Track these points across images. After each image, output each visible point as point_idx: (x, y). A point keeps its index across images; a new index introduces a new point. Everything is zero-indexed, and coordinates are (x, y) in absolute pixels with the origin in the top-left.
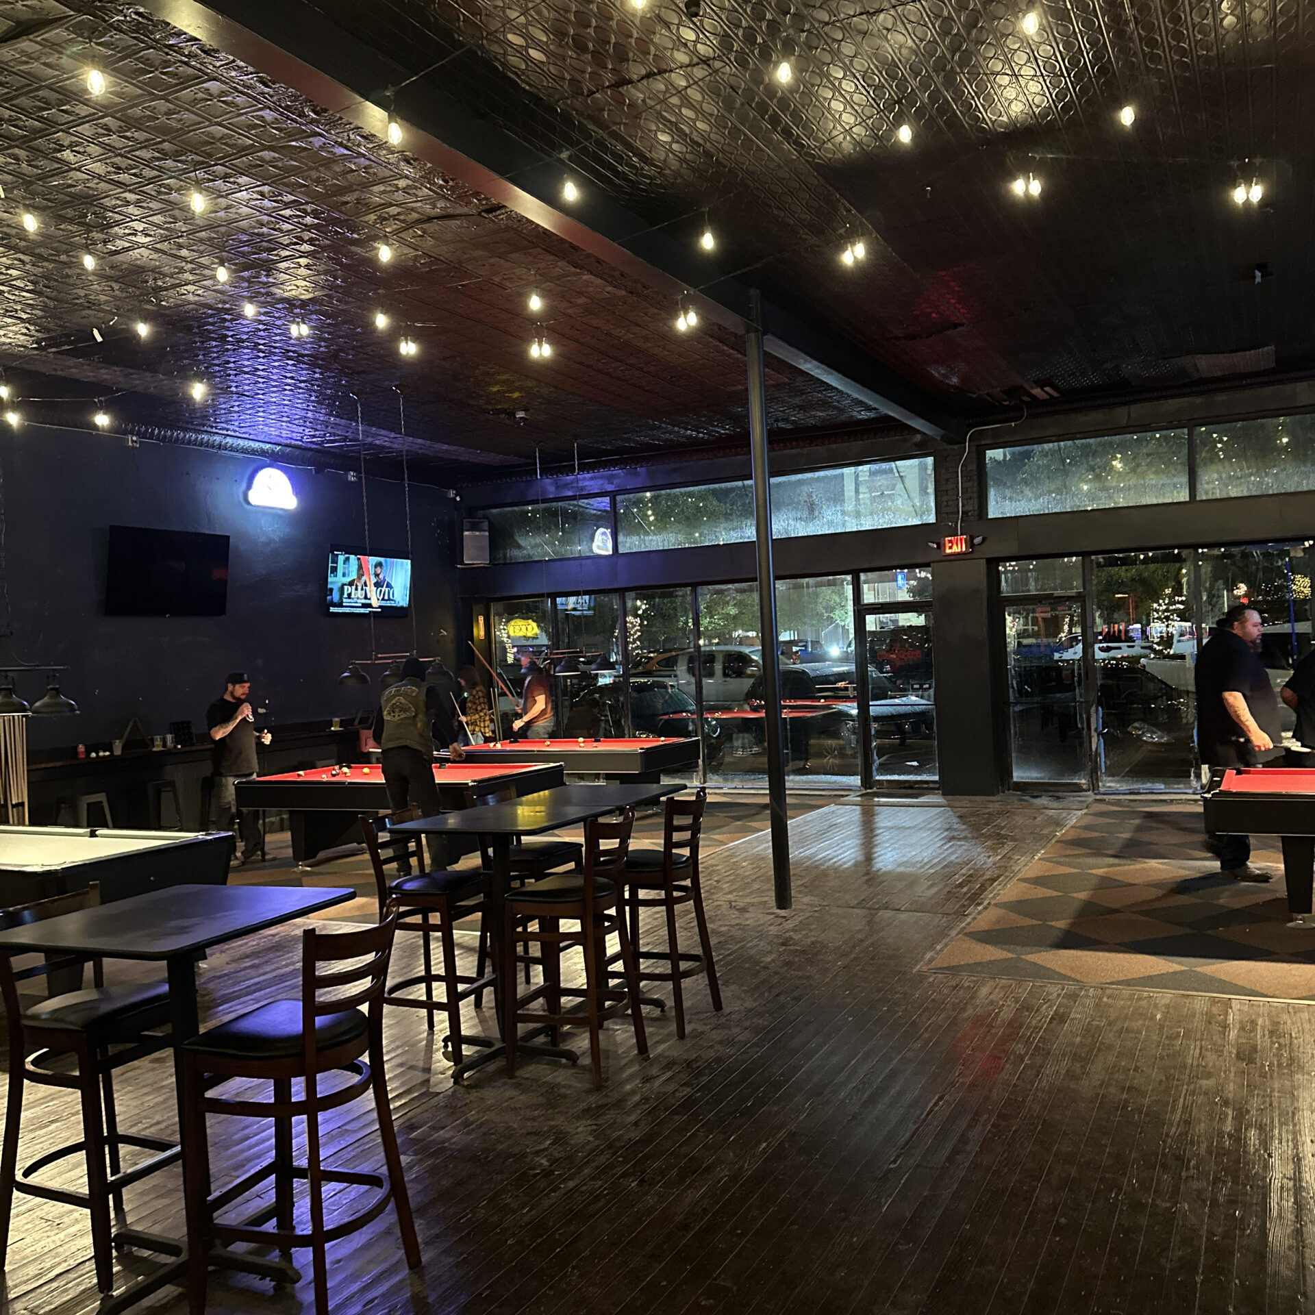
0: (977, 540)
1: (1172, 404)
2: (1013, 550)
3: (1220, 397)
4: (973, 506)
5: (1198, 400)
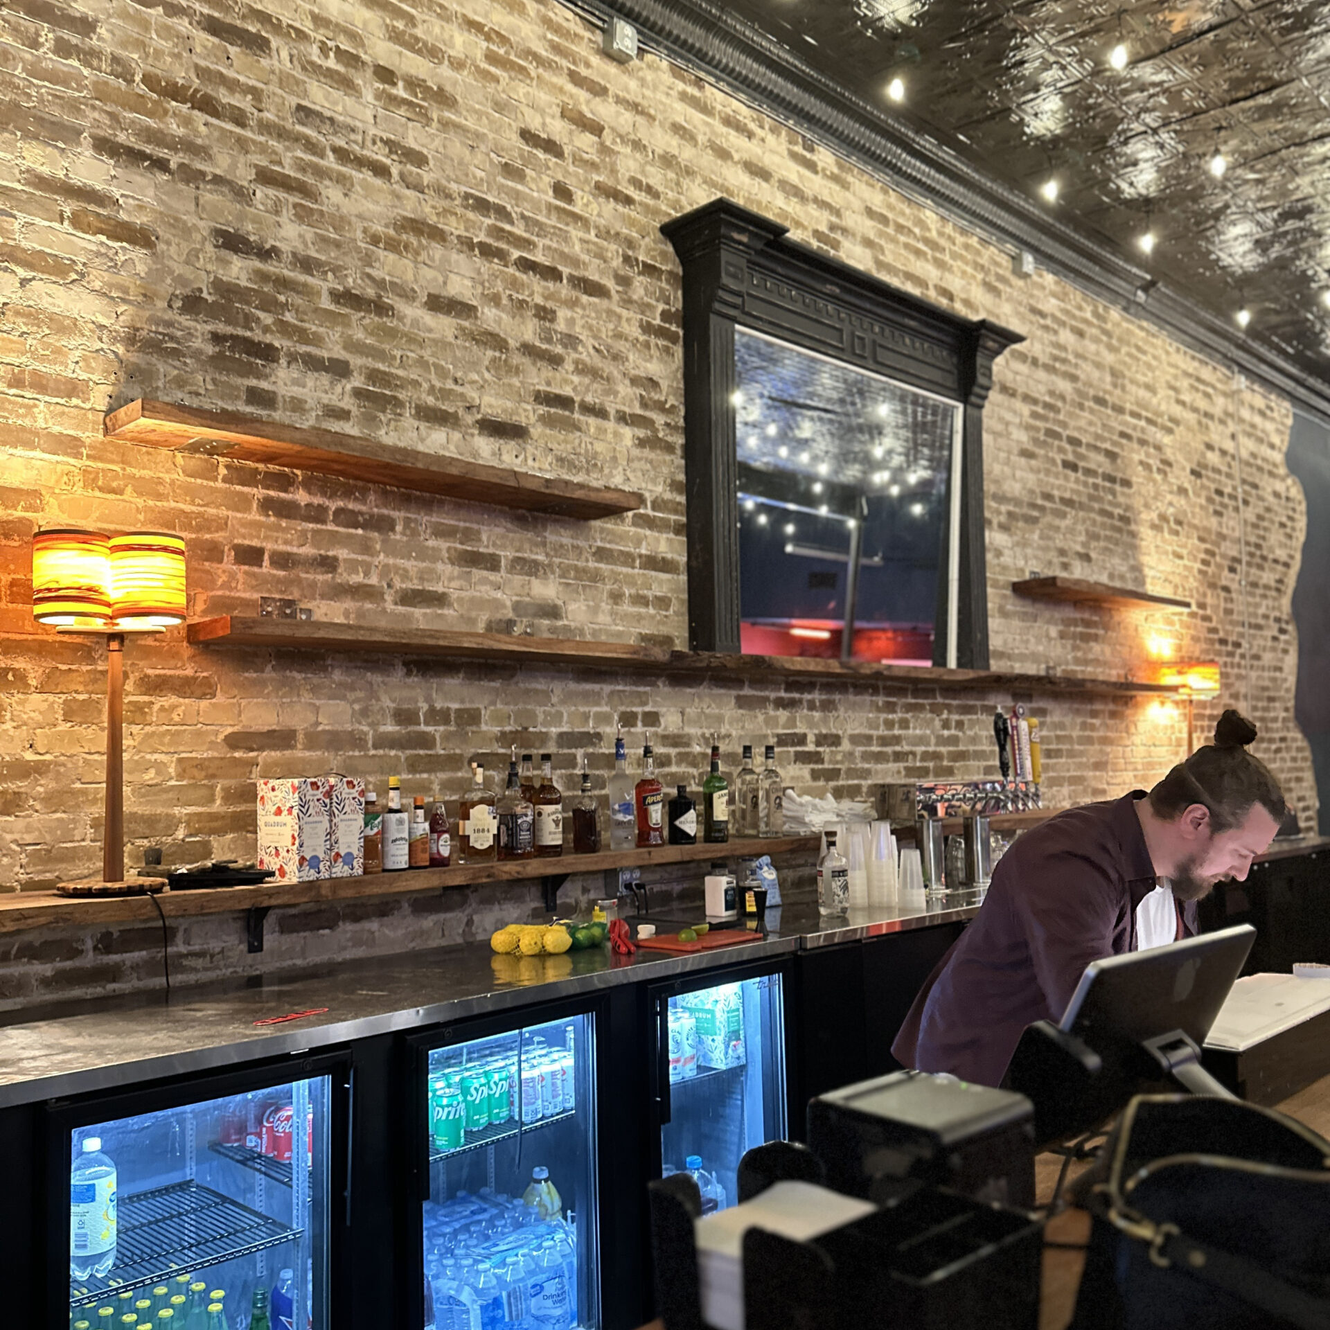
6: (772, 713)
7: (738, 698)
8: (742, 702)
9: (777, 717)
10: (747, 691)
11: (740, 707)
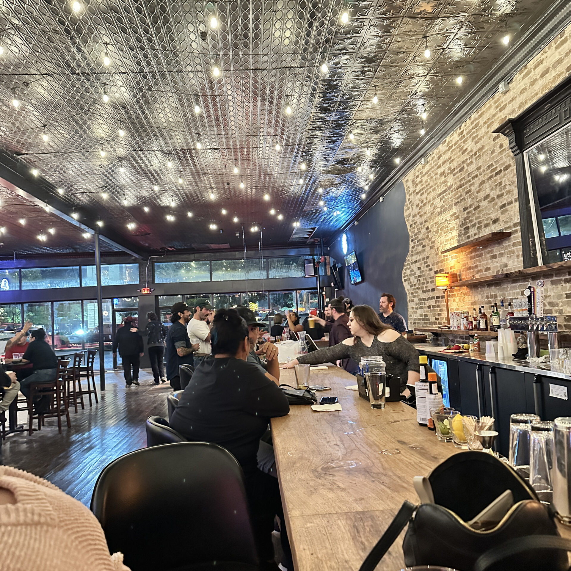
0: (152, 290)
1: (205, 255)
2: (163, 293)
3: (218, 254)
4: (151, 279)
5: (212, 254)
6: (564, 285)
7: (552, 281)
8: (553, 283)
9: (566, 287)
10: (555, 278)
11: (553, 285)
